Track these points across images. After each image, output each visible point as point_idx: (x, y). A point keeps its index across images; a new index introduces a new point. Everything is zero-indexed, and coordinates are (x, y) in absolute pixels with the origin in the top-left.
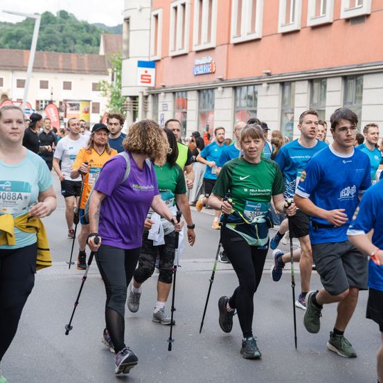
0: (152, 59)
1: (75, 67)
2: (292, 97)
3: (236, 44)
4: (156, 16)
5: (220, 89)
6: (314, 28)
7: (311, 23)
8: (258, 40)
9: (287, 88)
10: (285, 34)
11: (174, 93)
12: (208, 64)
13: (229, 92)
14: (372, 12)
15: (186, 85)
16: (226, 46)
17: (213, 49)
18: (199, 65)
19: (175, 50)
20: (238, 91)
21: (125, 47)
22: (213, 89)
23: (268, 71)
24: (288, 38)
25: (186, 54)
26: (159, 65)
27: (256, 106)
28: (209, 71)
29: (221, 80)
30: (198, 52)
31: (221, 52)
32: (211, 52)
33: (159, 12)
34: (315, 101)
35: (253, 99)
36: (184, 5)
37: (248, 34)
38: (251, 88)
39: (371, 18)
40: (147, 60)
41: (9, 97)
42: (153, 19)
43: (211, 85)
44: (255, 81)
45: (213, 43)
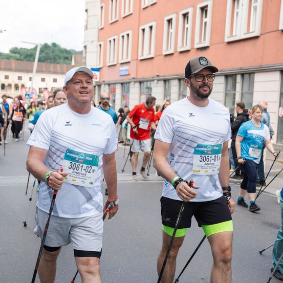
0: (98, 67)
1: (59, 71)
2: (169, 88)
3: (141, 60)
4: (100, 45)
5: (133, 83)
6: (181, 52)
7: (180, 50)
8: (152, 58)
9: (167, 83)
10: (166, 55)
11: (109, 85)
12: (126, 70)
13: (137, 85)
14: (211, 45)
15: (115, 81)
16: (136, 62)
17: (129, 62)
18: (122, 71)
19: (109, 62)
20: (142, 84)
21: (84, 60)
22: (129, 83)
23: (158, 74)
24: (168, 57)
25: (115, 65)
26: (101, 70)
27: (151, 92)
28: (127, 73)
29: (133, 78)
30: (122, 64)
31: (133, 64)
32: (128, 64)
33: (102, 43)
34: (182, 90)
35: (150, 89)
36: (114, 40)
37: (148, 55)
38: (149, 82)
39: (210, 48)
40: (95, 67)
41: (25, 86)
42: (99, 47)
43: (128, 81)
44: (151, 79)
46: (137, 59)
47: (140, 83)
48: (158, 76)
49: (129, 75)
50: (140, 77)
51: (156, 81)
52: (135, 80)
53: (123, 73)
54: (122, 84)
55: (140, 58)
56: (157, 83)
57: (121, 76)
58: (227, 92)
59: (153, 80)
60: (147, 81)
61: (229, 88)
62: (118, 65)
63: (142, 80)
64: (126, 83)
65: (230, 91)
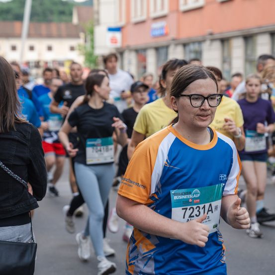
5: (173, 46)
8: (201, 8)
9: (226, 44)
10: (223, 2)
12: (162, 28)
13: (179, 48)
16: (175, 14)
17: (165, 16)
18: (156, 29)
20: (187, 48)
21: (96, 16)
22: (167, 47)
27: (201, 58)
28: (164, 32)
30: (156, 19)
35: (198, 53)
38: (197, 45)
43: (165, 44)
44: (200, 39)
45: (166, 11)
46: (177, 11)
47: (185, 45)
48: (211, 34)
49: (166, 35)
50: (184, 36)
51: (208, 43)
52: (177, 42)
53: (157, 33)
54: (157, 49)
56: (211, 45)
57: (155, 37)
59: (204, 41)
60: (194, 42)
62: (149, 22)
63: (185, 41)
64: (163, 47)
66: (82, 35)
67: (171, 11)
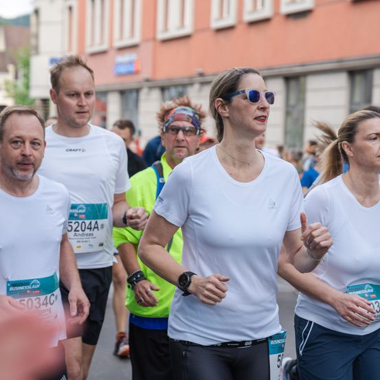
3: (164, 41)
4: (70, 8)
5: (146, 90)
6: (253, 24)
7: (248, 17)
8: (187, 37)
10: (220, 30)
12: (131, 63)
13: (156, 94)
14: (317, 5)
16: (150, 45)
17: (134, 47)
18: (121, 64)
19: (92, 45)
20: (167, 93)
21: (33, 41)
22: (138, 91)
23: (200, 70)
24: (222, 36)
25: (104, 53)
28: (132, 68)
29: (147, 80)
30: (122, 49)
31: (147, 49)
33: (75, 4)
38: (180, 89)
39: (314, 13)
43: (134, 86)
44: (186, 81)
45: (136, 39)
46: (154, 39)
47: (163, 89)
48: (201, 75)
49: (137, 72)
50: (163, 75)
51: (197, 86)
52: (151, 84)
53: (123, 70)
54: (122, 93)
55: (161, 36)
56: (200, 90)
57: (120, 75)
58: (354, 107)
59: (191, 84)
60: (176, 86)
61: (358, 98)
62: (112, 53)
63: (165, 83)
64: (131, 91)
65: (358, 104)
66: (11, 68)
67: (145, 40)
